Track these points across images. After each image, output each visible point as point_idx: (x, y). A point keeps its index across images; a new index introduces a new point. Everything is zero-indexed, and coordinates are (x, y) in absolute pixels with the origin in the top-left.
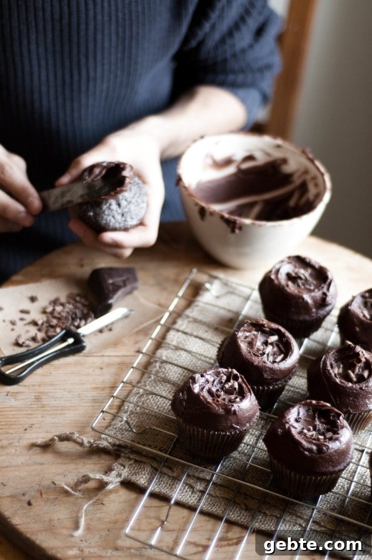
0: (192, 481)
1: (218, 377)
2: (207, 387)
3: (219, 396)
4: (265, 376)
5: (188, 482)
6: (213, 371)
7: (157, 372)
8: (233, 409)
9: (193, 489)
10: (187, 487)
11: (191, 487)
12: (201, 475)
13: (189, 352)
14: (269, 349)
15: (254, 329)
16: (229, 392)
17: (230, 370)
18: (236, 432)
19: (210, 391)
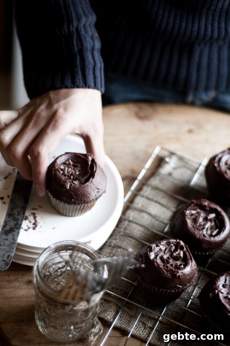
0: (145, 319)
1: (169, 246)
2: (160, 255)
3: (168, 263)
4: (204, 246)
5: (142, 320)
6: (166, 241)
7: (125, 229)
8: (178, 275)
9: (146, 325)
10: (141, 324)
11: (144, 324)
12: (152, 316)
13: (150, 214)
14: (208, 225)
15: (198, 208)
16: (176, 258)
17: (178, 240)
18: (179, 290)
19: (162, 258)
